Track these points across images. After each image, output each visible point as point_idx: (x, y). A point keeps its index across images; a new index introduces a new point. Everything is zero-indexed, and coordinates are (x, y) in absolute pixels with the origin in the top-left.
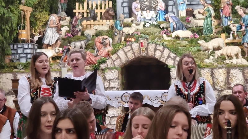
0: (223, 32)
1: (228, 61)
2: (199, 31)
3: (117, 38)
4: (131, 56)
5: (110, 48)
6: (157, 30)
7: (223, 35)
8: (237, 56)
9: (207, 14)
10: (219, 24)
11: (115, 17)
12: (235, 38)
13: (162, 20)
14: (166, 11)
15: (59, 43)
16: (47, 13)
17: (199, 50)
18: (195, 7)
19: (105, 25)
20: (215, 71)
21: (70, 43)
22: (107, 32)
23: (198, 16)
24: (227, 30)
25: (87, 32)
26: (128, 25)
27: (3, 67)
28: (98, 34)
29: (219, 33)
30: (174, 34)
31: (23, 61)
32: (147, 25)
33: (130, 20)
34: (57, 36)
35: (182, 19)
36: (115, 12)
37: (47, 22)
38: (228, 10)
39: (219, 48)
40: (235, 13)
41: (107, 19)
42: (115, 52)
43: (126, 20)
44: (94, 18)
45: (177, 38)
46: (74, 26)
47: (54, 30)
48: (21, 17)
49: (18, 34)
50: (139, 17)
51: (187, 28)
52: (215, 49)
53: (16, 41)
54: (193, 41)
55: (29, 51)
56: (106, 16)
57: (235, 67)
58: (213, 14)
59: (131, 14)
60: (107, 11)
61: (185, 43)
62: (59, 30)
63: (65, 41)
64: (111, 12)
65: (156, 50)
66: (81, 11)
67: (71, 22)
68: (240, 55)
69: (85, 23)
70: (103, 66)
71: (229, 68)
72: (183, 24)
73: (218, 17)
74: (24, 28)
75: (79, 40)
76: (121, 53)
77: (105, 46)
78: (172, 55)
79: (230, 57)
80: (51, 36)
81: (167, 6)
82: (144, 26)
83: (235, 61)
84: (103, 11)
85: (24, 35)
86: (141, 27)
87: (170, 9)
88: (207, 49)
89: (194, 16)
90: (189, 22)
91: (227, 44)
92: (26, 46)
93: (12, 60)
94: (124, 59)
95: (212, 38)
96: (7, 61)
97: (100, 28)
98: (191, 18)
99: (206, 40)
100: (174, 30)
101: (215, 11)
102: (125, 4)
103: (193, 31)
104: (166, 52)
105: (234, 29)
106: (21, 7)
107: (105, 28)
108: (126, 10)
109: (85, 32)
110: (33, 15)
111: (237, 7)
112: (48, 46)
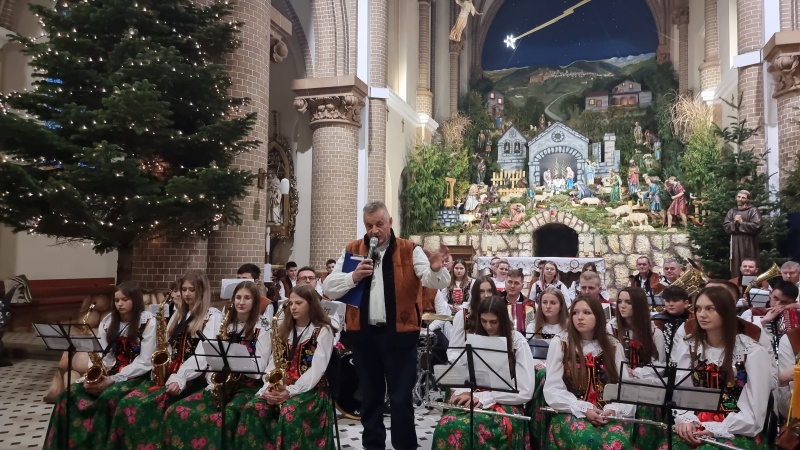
0: (630, 199)
1: (634, 227)
2: (606, 198)
3: (529, 205)
4: (542, 223)
5: (523, 215)
6: (566, 197)
7: (630, 202)
8: (643, 222)
9: (614, 183)
10: (626, 192)
11: (527, 185)
12: (641, 205)
13: (570, 188)
14: (575, 180)
15: (478, 209)
16: (468, 182)
17: (606, 216)
18: (603, 175)
19: (518, 193)
20: (621, 237)
21: (488, 209)
22: (521, 198)
23: (605, 184)
24: (635, 197)
25: (503, 199)
26: (540, 193)
27: (431, 230)
28: (513, 201)
29: (626, 200)
30: (582, 202)
31: (448, 225)
32: (557, 193)
33: (541, 188)
34: (477, 203)
35: (590, 186)
36: (528, 181)
37: (468, 190)
38: (636, 178)
39: (626, 215)
40: (642, 180)
41: (521, 187)
42: (528, 219)
43: (537, 189)
44: (509, 186)
45: (586, 204)
46: (491, 194)
47: (474, 197)
48: (447, 187)
49: (444, 202)
50: (549, 185)
51: (595, 196)
52: (621, 216)
53: (442, 208)
54: (600, 208)
55: (452, 217)
56: (520, 185)
57: (642, 233)
58: (621, 183)
59: (542, 182)
60: (521, 180)
61: (593, 209)
62: (478, 198)
63: (484, 207)
64: (525, 181)
65: (565, 217)
66: (498, 179)
67: (488, 190)
68: (646, 222)
69: (501, 191)
70: (517, 231)
71: (636, 234)
72: (592, 192)
73: (625, 184)
74: (449, 197)
75: (496, 206)
76: (533, 220)
77: (519, 212)
78: (581, 222)
79: (637, 224)
80: (471, 203)
81: (576, 175)
82: (554, 194)
83: (641, 227)
84: (517, 179)
85: (449, 202)
86: (551, 195)
87: (579, 177)
88: (615, 215)
89: (602, 184)
90: (597, 190)
91: (634, 211)
92: (450, 212)
93: (438, 225)
94: (536, 226)
95: (619, 205)
96: (434, 225)
97: (515, 195)
98: (599, 186)
99: (613, 207)
100: (582, 197)
101: (622, 178)
102: (537, 174)
103: (600, 198)
104: (575, 219)
105: (641, 196)
106: (447, 179)
107: (519, 195)
108: (538, 179)
109: (502, 200)
110: (456, 185)
111: (645, 176)
112: (469, 211)
